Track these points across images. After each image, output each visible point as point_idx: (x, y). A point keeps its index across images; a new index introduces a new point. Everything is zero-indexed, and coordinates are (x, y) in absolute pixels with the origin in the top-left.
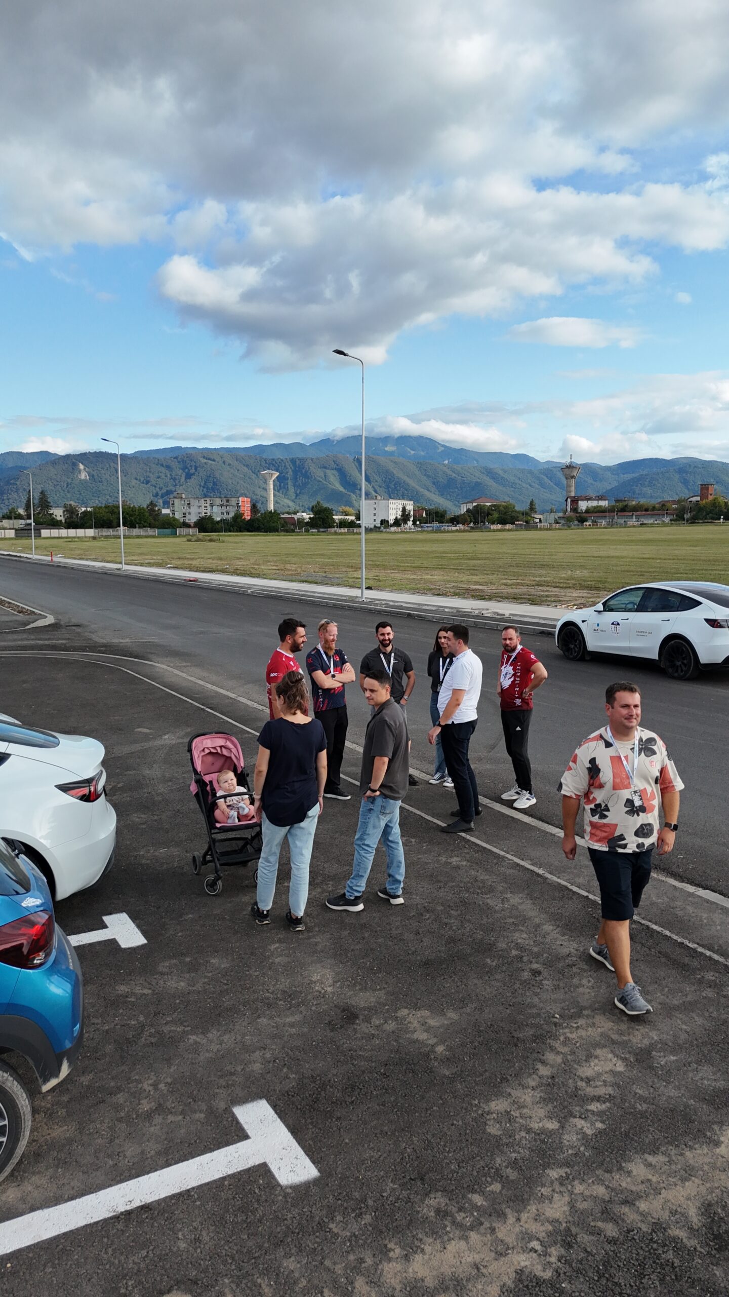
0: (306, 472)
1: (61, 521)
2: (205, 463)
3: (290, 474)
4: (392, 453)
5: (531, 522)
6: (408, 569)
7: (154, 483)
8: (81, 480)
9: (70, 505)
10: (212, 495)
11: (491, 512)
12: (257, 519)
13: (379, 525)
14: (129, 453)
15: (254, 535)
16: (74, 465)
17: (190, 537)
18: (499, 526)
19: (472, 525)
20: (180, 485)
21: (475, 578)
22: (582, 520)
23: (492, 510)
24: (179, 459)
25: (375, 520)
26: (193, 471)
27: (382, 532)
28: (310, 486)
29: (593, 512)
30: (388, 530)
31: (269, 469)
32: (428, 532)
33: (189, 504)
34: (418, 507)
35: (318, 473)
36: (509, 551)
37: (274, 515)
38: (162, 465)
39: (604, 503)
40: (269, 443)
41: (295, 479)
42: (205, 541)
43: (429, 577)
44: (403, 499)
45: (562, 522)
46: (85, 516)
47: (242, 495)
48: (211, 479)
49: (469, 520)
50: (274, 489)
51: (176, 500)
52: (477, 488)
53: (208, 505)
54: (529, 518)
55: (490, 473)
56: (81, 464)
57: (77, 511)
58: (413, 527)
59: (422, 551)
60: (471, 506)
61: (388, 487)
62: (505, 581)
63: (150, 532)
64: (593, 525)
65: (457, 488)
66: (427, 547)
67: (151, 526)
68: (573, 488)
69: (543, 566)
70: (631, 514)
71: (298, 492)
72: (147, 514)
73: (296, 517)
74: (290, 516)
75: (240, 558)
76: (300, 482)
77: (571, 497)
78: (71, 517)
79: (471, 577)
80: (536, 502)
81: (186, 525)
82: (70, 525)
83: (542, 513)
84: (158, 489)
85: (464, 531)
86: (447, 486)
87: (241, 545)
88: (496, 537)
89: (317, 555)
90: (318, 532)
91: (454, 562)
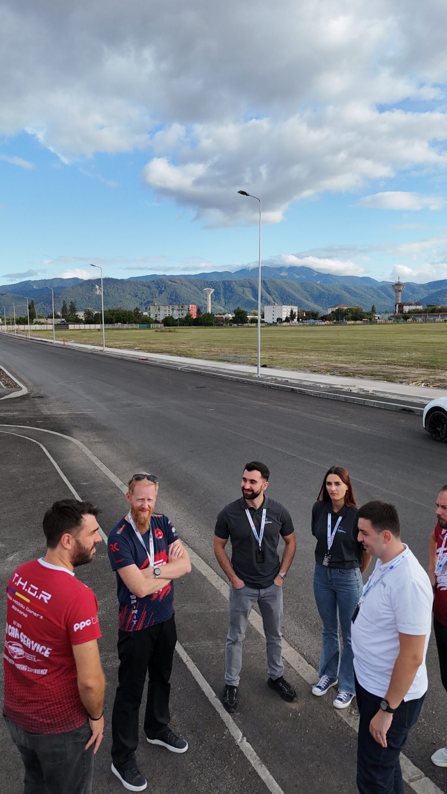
0: (232, 289)
1: (82, 319)
2: (171, 284)
3: (222, 291)
4: (285, 277)
5: (373, 319)
6: (293, 351)
7: (140, 296)
8: (97, 295)
9: (88, 310)
10: (174, 304)
11: (347, 313)
12: (200, 318)
13: (276, 321)
14: (125, 278)
15: (198, 328)
16: (93, 286)
17: (157, 329)
18: (353, 322)
19: (335, 321)
20: (156, 298)
21: (341, 358)
22: (406, 318)
23: (348, 312)
24: (155, 282)
25: (273, 318)
26: (163, 289)
27: (278, 325)
28: (233, 298)
29: (413, 313)
30: (281, 325)
31: (209, 287)
32: (307, 325)
33: (159, 309)
34: (301, 310)
35: (239, 290)
36: (361, 338)
37: (210, 316)
38: (145, 286)
39: (420, 307)
40: (210, 272)
41: (225, 293)
42: (166, 332)
43: (308, 357)
44: (292, 305)
45: (393, 319)
46: (96, 316)
47: (192, 304)
48: (174, 294)
49: (333, 318)
50: (211, 300)
51: (151, 307)
52: (338, 299)
53: (170, 310)
54: (372, 317)
55: (346, 289)
56: (97, 285)
57: (92, 313)
58: (297, 322)
59: (304, 338)
60: (334, 309)
61: (282, 298)
62: (362, 361)
63: (134, 326)
64: (414, 321)
65: (325, 298)
66: (307, 336)
67: (136, 323)
68: (400, 298)
69: (387, 349)
70: (438, 314)
71: (227, 302)
72: (133, 315)
73: (224, 317)
74: (221, 316)
75: (184, 343)
76: (228, 295)
77: (398, 304)
78: (89, 317)
79: (338, 357)
80: (376, 306)
81: (157, 322)
82: (88, 322)
83: (380, 314)
84: (142, 300)
85: (330, 325)
86: (319, 297)
87: (187, 334)
88: (351, 329)
89: (234, 341)
90: (238, 326)
91: (325, 346)
